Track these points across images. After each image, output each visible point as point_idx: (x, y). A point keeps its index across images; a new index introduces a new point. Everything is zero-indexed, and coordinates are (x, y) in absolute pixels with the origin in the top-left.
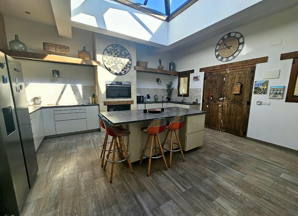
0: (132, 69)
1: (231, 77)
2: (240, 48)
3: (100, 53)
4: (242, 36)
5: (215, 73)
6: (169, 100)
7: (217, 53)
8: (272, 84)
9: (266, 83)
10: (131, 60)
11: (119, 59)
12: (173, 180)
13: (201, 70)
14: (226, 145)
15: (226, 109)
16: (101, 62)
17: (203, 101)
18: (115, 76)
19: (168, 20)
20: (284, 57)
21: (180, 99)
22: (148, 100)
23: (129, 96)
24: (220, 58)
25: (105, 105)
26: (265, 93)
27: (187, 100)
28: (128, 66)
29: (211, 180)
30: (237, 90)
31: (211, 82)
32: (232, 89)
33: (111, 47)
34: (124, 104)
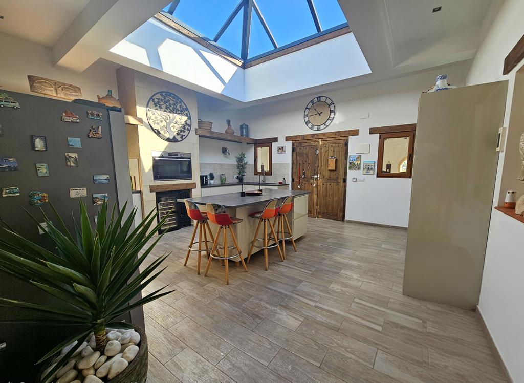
0: (193, 132)
1: (324, 149)
2: (332, 116)
3: (142, 105)
4: (333, 103)
5: (306, 144)
6: (241, 181)
7: (307, 119)
8: (365, 159)
9: (359, 158)
10: (189, 118)
11: (171, 115)
12: (295, 267)
13: (288, 139)
14: (329, 230)
15: (322, 189)
16: (145, 120)
17: (293, 180)
18: (167, 143)
19: (244, 67)
20: (372, 131)
21: (257, 179)
22: (212, 182)
23: (189, 176)
24: (310, 125)
25: (151, 191)
26: (359, 169)
27: (269, 179)
28: (186, 127)
29: (330, 260)
30: (332, 166)
31: (301, 155)
32: (327, 164)
33: (158, 96)
34: (182, 188)
